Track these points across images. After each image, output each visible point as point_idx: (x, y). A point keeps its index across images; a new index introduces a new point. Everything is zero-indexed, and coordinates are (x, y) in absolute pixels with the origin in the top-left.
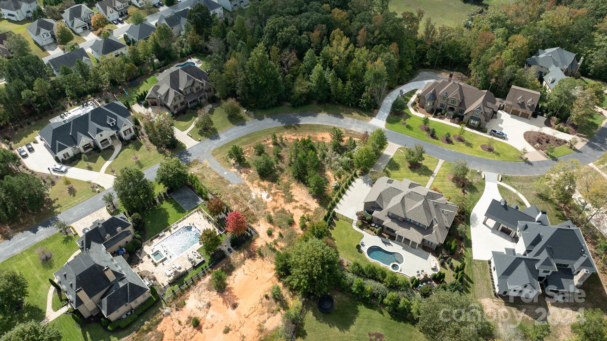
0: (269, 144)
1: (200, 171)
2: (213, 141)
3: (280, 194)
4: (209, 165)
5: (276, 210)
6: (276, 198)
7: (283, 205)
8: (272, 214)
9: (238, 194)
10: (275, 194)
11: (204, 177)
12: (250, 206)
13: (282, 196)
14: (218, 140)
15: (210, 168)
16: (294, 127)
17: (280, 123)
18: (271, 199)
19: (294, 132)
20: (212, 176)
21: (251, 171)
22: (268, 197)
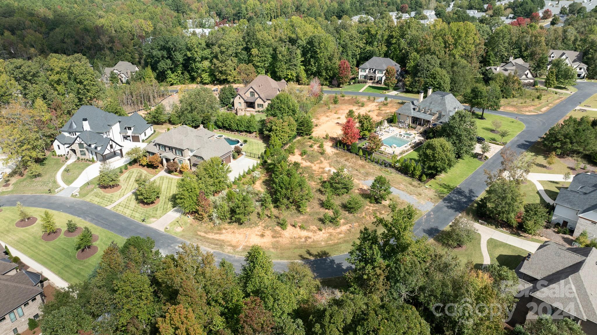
0: (344, 224)
1: (420, 190)
2: (433, 227)
3: (316, 172)
4: (415, 197)
5: (319, 161)
6: (321, 170)
7: (312, 165)
8: (322, 159)
9: (362, 171)
10: (323, 172)
11: (411, 184)
12: (347, 163)
13: (315, 171)
14: (426, 228)
15: (411, 194)
16: (310, 254)
17: (337, 262)
18: (327, 169)
19: (310, 246)
20: (402, 186)
21: (357, 191)
22: (329, 171)
